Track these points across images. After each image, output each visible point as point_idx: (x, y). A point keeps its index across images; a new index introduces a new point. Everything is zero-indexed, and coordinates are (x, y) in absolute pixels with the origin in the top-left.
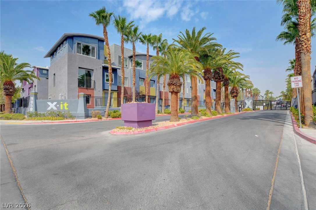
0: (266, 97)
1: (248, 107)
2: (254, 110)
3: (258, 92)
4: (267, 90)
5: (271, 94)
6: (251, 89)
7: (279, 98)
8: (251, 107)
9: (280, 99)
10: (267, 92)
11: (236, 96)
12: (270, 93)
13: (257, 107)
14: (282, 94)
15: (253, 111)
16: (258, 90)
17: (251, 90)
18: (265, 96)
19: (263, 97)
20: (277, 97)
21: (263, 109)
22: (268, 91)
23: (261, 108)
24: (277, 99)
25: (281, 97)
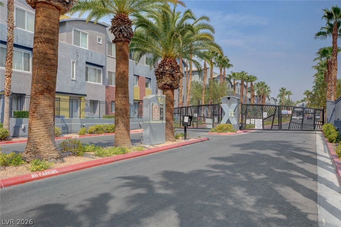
0: (281, 101)
1: (228, 121)
2: (241, 128)
3: (267, 90)
4: (282, 88)
5: (288, 95)
6: (253, 83)
7: (301, 104)
8: (234, 122)
9: (303, 104)
10: (283, 92)
11: (172, 88)
12: (287, 93)
13: (248, 122)
14: (306, 97)
15: (239, 131)
16: (266, 86)
17: (252, 85)
18: (278, 99)
19: (276, 100)
20: (298, 102)
21: (261, 128)
22: (283, 90)
23: (258, 123)
24: (297, 105)
25: (304, 101)
